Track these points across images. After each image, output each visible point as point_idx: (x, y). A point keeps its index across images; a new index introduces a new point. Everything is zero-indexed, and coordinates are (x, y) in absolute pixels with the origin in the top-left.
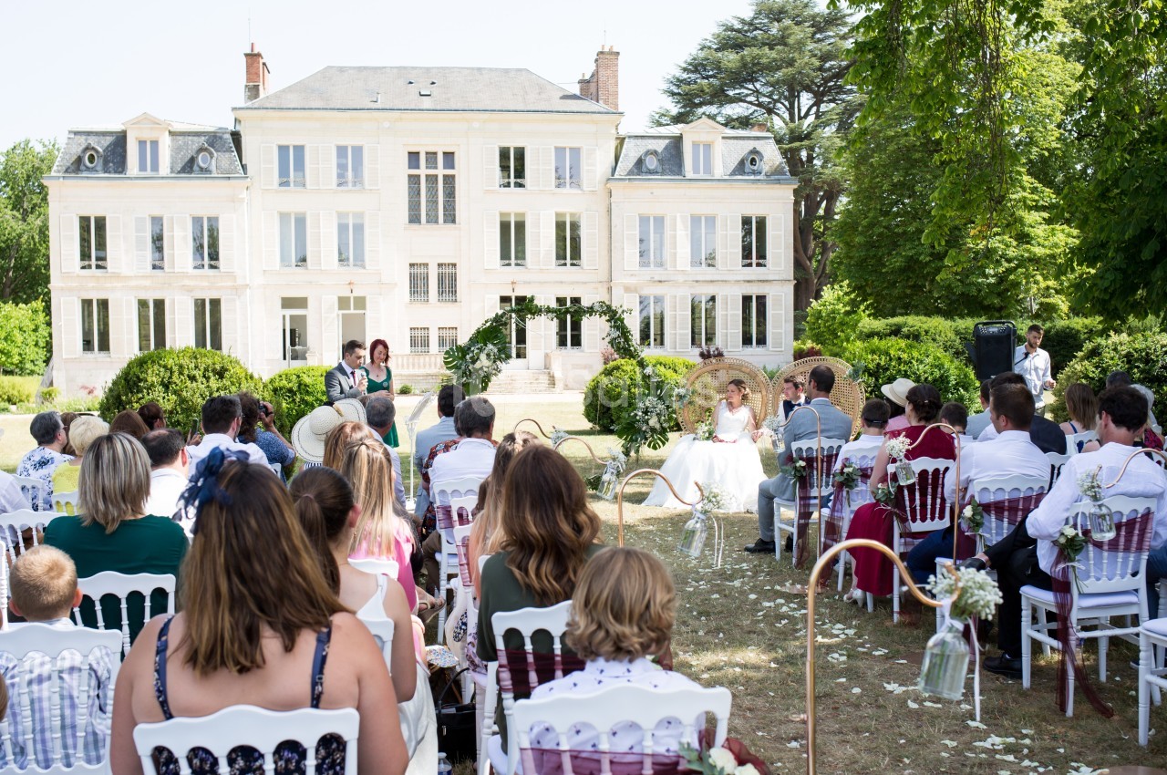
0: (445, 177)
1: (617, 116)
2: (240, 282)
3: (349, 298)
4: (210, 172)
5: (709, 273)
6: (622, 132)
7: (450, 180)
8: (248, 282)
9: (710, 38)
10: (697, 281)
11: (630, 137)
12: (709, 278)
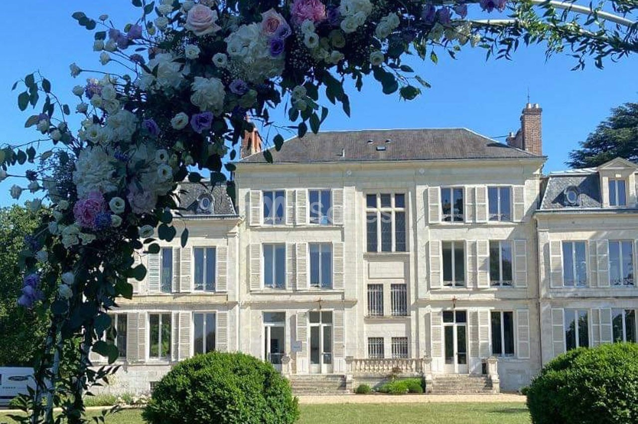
0: (397, 213)
1: (541, 159)
2: (231, 299)
3: (319, 312)
4: (210, 213)
5: (629, 291)
6: (546, 174)
7: (401, 217)
8: (237, 300)
9: (606, 120)
10: (617, 297)
11: (553, 177)
12: (627, 294)
